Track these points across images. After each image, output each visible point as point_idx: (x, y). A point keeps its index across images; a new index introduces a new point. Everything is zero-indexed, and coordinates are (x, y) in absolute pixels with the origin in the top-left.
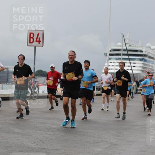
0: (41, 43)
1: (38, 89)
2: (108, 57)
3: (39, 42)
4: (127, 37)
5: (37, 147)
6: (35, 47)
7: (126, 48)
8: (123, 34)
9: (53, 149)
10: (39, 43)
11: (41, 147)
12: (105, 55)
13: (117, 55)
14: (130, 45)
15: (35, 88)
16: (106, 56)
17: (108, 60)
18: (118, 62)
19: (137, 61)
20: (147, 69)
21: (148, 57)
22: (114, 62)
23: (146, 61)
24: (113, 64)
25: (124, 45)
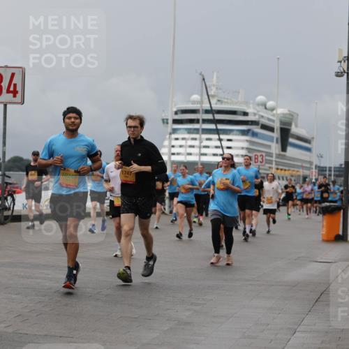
0: (19, 96)
1: (14, 200)
2: (171, 126)
3: (15, 93)
4: (213, 81)
5: (10, 330)
6: (5, 106)
7: (211, 107)
8: (203, 76)
9: (46, 335)
10: (15, 96)
11: (20, 332)
12: (164, 122)
13: (191, 121)
14: (219, 101)
15: (6, 199)
16: (165, 124)
17: (170, 134)
18: (193, 139)
19: (236, 135)
20: (259, 154)
21: (260, 126)
22: (183, 139)
23: (255, 134)
24: (183, 143)
25: (206, 100)
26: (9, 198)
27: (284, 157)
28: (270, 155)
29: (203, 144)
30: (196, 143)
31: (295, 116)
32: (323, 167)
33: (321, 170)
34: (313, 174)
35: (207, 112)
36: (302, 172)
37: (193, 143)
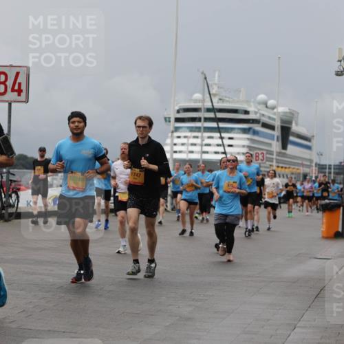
0: (23, 94)
1: (18, 197)
2: (173, 124)
3: (19, 92)
4: (214, 80)
5: (14, 326)
6: (10, 104)
7: (213, 105)
8: (205, 75)
9: (49, 331)
10: (19, 95)
12: (166, 121)
13: (193, 120)
14: (220, 99)
15: (10, 196)
16: (168, 123)
17: (173, 132)
18: (195, 137)
19: (237, 133)
20: (260, 152)
21: (260, 125)
22: (185, 137)
23: (256, 133)
24: (184, 141)
25: (208, 99)
26: (13, 195)
27: (284, 155)
28: (271, 153)
29: (204, 142)
30: (198, 141)
31: (296, 115)
32: (323, 165)
33: (321, 168)
34: (314, 172)
35: (208, 110)
36: (302, 170)
37: (195, 141)
